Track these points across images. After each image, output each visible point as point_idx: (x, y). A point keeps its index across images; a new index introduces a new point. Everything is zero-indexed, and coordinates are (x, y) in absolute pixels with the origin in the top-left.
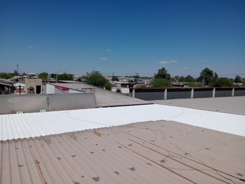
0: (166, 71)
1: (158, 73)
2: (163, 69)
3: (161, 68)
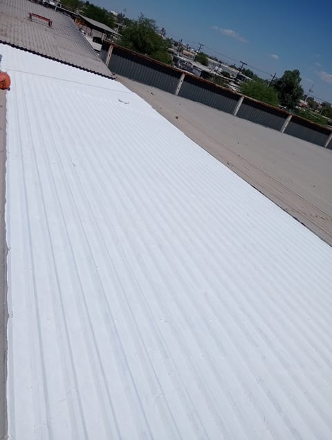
0: (300, 80)
1: (283, 78)
2: (296, 73)
3: (292, 70)
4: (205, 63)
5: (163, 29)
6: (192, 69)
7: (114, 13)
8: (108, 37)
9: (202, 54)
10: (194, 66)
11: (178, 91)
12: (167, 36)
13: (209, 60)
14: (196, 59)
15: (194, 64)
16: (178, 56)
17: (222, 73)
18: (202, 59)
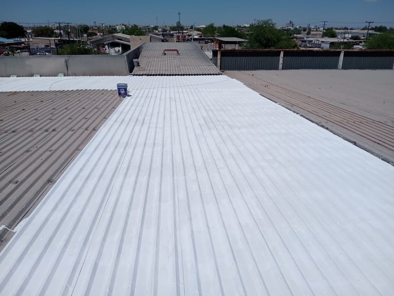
4: (333, 35)
5: (291, 22)
6: (320, 45)
7: (247, 25)
8: (240, 45)
9: (328, 29)
10: (322, 42)
11: (281, 66)
12: (295, 26)
13: (337, 31)
14: (324, 35)
15: (321, 40)
16: (305, 39)
17: (352, 38)
18: (330, 33)
